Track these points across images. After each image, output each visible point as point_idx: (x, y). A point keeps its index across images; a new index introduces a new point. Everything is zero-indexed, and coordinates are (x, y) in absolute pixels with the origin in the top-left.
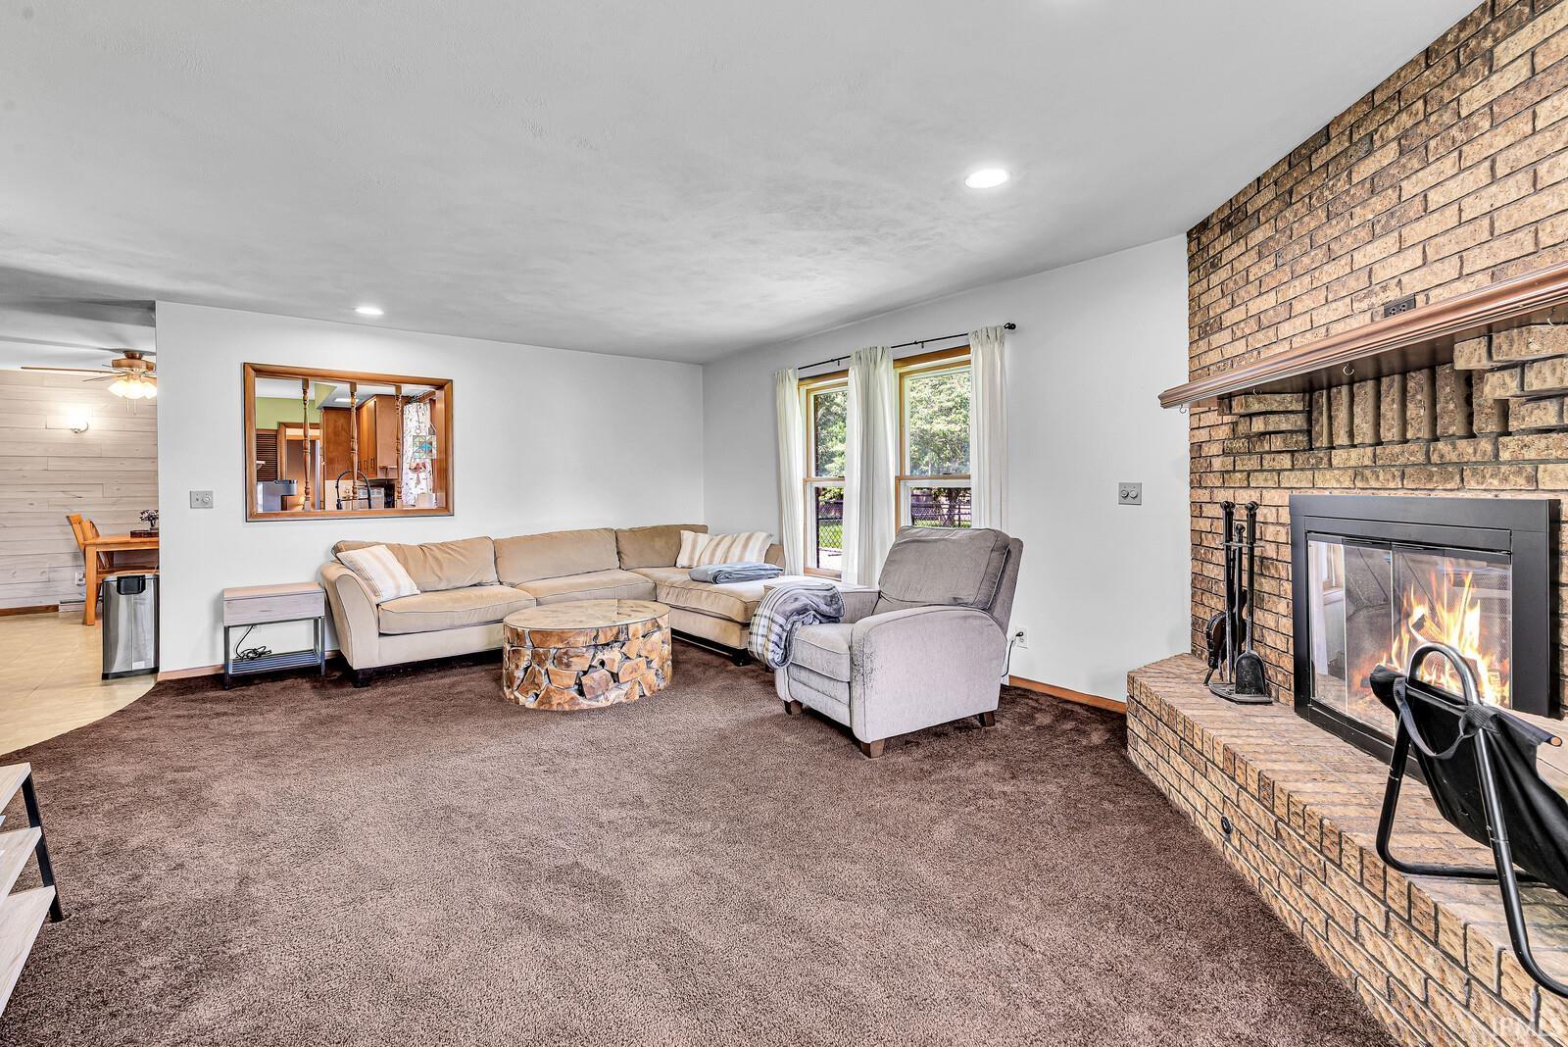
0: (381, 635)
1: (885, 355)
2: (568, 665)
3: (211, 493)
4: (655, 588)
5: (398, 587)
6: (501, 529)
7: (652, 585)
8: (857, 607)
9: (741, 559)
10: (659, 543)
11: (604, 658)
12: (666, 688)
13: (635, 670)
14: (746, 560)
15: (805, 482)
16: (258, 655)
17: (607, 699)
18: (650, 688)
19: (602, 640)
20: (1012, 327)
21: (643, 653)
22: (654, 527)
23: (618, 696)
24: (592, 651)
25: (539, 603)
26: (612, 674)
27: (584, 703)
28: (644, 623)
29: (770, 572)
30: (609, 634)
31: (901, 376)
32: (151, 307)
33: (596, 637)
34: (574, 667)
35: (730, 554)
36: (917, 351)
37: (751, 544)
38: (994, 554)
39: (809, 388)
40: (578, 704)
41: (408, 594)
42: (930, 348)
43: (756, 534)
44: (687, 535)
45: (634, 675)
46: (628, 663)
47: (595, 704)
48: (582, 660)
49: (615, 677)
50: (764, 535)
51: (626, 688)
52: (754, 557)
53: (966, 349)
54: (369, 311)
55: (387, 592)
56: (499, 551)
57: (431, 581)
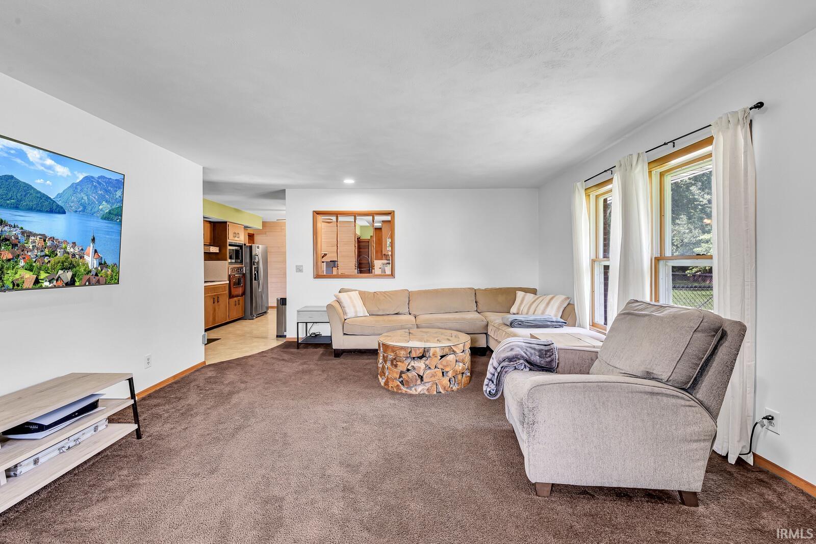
0: (345, 334)
1: (641, 159)
2: (396, 366)
3: (302, 266)
4: (487, 325)
5: (356, 312)
6: (414, 285)
7: (485, 323)
8: (576, 362)
9: (543, 313)
10: (501, 298)
11: (415, 365)
12: (458, 390)
13: (433, 376)
14: (547, 313)
15: (593, 261)
16: (317, 336)
17: (415, 390)
18: (445, 388)
19: (414, 355)
20: (760, 105)
21: (440, 366)
22: (500, 288)
23: (423, 389)
24: (409, 360)
25: (418, 327)
26: (419, 375)
27: (404, 389)
28: (443, 348)
29: (555, 324)
30: (418, 352)
31: (662, 175)
32: (284, 191)
33: (410, 352)
34: (398, 368)
35: (537, 309)
36: (668, 149)
37: (552, 302)
38: (698, 335)
39: (598, 193)
40: (401, 389)
41: (362, 315)
42: (680, 145)
43: (557, 296)
44: (520, 294)
45: (433, 379)
46: (429, 371)
47: (409, 392)
48: (403, 365)
49: (421, 378)
50: (564, 297)
51: (428, 385)
52: (553, 312)
53: (709, 141)
54: (349, 181)
55: (350, 313)
56: (410, 296)
57: (375, 310)
